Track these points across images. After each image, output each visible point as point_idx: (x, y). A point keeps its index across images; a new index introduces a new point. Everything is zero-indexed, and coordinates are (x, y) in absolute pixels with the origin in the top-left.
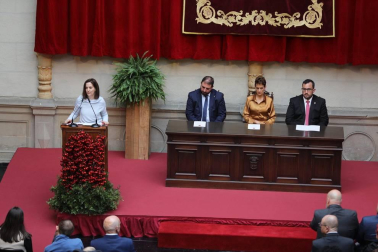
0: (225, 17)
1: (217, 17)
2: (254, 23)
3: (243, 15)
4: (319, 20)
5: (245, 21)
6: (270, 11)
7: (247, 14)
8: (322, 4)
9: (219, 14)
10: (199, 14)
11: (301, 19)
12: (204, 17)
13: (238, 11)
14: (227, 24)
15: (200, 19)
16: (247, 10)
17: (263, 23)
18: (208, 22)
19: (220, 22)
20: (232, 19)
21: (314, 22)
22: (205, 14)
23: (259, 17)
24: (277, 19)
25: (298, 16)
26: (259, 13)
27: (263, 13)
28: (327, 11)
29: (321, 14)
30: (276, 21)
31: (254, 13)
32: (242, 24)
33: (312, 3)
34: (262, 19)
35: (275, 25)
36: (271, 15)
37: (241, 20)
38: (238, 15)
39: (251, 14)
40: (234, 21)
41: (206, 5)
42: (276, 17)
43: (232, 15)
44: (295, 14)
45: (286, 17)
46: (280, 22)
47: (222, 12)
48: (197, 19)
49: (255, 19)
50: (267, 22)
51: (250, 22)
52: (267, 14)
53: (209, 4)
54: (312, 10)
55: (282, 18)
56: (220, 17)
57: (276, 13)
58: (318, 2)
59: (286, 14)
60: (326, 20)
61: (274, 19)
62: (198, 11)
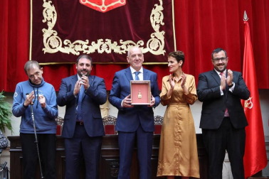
0: (71, 45)
1: (63, 46)
2: (100, 51)
3: (90, 44)
4: (162, 47)
5: (92, 50)
6: (115, 39)
7: (93, 43)
8: (163, 32)
9: (66, 43)
10: (46, 45)
11: (145, 46)
12: (51, 47)
13: (84, 41)
14: (74, 53)
15: (47, 50)
16: (93, 39)
17: (109, 52)
18: (55, 50)
19: (66, 51)
20: (78, 48)
21: (158, 49)
23: (104, 45)
24: (122, 47)
25: (142, 44)
26: (104, 41)
27: (109, 41)
28: (168, 38)
29: (163, 42)
30: (121, 49)
31: (100, 41)
32: (89, 52)
33: (154, 31)
34: (108, 47)
35: (120, 52)
36: (116, 43)
37: (87, 49)
38: (85, 44)
39: (96, 43)
40: (81, 50)
41: (53, 35)
42: (121, 45)
43: (78, 44)
44: (139, 42)
45: (131, 44)
46: (126, 49)
47: (69, 41)
48: (43, 49)
49: (101, 47)
50: (113, 51)
51: (96, 50)
52: (112, 42)
53: (56, 34)
54: (155, 37)
55: (127, 45)
56: (67, 46)
57: (121, 41)
58: (160, 30)
59: (131, 42)
60: (169, 47)
61: (119, 47)
62: (45, 41)
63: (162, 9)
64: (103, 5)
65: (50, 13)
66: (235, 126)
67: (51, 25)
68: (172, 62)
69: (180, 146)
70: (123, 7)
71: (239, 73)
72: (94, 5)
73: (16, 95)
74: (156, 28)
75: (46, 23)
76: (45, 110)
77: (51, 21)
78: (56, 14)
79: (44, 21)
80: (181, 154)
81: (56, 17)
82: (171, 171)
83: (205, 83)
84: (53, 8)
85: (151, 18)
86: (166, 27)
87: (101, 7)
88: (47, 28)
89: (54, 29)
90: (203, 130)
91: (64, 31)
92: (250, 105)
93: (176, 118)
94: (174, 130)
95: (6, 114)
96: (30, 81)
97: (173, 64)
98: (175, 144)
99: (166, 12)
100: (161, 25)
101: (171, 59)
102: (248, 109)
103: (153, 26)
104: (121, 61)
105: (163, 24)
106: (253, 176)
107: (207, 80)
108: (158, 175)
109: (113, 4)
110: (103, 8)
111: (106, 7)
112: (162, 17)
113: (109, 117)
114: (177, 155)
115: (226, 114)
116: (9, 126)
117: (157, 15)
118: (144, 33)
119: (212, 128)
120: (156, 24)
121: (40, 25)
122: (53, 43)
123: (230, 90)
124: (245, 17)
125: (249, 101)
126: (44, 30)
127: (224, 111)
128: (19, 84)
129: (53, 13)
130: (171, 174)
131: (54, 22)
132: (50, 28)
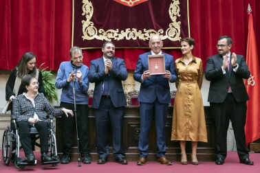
0: (105, 34)
1: (99, 34)
2: (127, 38)
3: (119, 33)
4: (178, 34)
5: (121, 37)
6: (140, 28)
7: (122, 31)
8: (179, 22)
9: (100, 32)
10: (85, 33)
11: (164, 34)
12: (88, 35)
13: (115, 30)
14: (107, 39)
15: (85, 37)
16: (122, 28)
17: (135, 39)
18: (92, 38)
19: (101, 38)
20: (110, 36)
21: (175, 36)
23: (131, 33)
24: (146, 34)
25: (162, 32)
26: (131, 30)
27: (135, 30)
28: (184, 27)
29: (179, 30)
30: (145, 36)
31: (128, 30)
32: (119, 39)
33: (172, 22)
34: (134, 35)
35: (144, 39)
36: (140, 31)
37: (118, 36)
38: (116, 32)
39: (125, 31)
40: (112, 37)
41: (90, 25)
42: (144, 33)
43: (110, 32)
44: (159, 31)
45: (152, 32)
46: (148, 37)
47: (103, 30)
48: (83, 37)
49: (128, 35)
50: (138, 38)
51: (125, 38)
52: (138, 31)
53: (93, 24)
54: (173, 27)
55: (149, 33)
56: (101, 34)
57: (145, 29)
58: (177, 21)
59: (153, 30)
60: (184, 35)
61: (143, 35)
62: (84, 30)
63: (179, 3)
64: (131, 1)
65: (88, 7)
66: (238, 100)
67: (89, 18)
68: (185, 46)
69: (190, 116)
70: (146, 2)
71: (242, 56)
73: (59, 71)
74: (174, 19)
75: (85, 16)
76: (80, 84)
77: (89, 14)
78: (92, 9)
79: (83, 14)
80: (190, 123)
81: (92, 11)
82: (182, 136)
83: (212, 65)
84: (90, 4)
85: (170, 11)
86: (182, 18)
87: (128, 3)
88: (85, 20)
89: (91, 20)
90: (210, 103)
91: (99, 22)
92: (252, 83)
93: (186, 93)
94: (184, 103)
95: (53, 88)
96: (72, 61)
97: (186, 48)
98: (186, 115)
99: (182, 6)
100: (177, 17)
101: (184, 43)
102: (250, 86)
103: (171, 17)
104: (144, 46)
105: (179, 16)
106: (254, 142)
107: (213, 63)
108: (172, 139)
110: (131, 3)
111: (133, 3)
112: (179, 10)
113: (135, 91)
114: (187, 123)
115: (230, 91)
116: (56, 97)
117: (174, 8)
118: (164, 24)
119: (217, 102)
120: (174, 15)
121: (80, 18)
122: (90, 32)
123: (234, 70)
124: (249, 9)
125: (251, 80)
126: (83, 21)
127: (228, 88)
128: (63, 64)
129: (91, 7)
130: (183, 139)
131: (91, 15)
132: (88, 20)
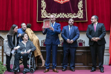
1: (48, 15)
2: (60, 17)
3: (57, 15)
4: (82, 15)
5: (58, 17)
6: (66, 13)
8: (82, 10)
10: (42, 15)
12: (44, 16)
15: (43, 17)
16: (58, 13)
17: (64, 17)
18: (45, 17)
19: (49, 17)
21: (80, 16)
22: (44, 15)
23: (62, 15)
25: (75, 15)
26: (62, 14)
27: (63, 14)
28: (84, 12)
30: (68, 16)
31: (60, 14)
32: (57, 17)
33: (79, 10)
34: (63, 16)
37: (56, 16)
38: (55, 15)
41: (45, 12)
42: (68, 15)
44: (74, 14)
45: (71, 15)
46: (69, 16)
47: (50, 14)
48: (42, 17)
49: (61, 16)
51: (59, 17)
54: (80, 12)
56: (49, 15)
57: (68, 13)
58: (81, 10)
59: (71, 14)
60: (84, 16)
63: (82, 2)
64: (62, 1)
65: (44, 4)
70: (68, 2)
72: (58, 1)
74: (80, 9)
75: (42, 8)
77: (44, 7)
78: (46, 5)
79: (42, 7)
81: (46, 6)
84: (45, 3)
85: (78, 5)
86: (83, 9)
87: (61, 2)
89: (45, 10)
91: (48, 10)
99: (84, 4)
103: (79, 8)
105: (82, 7)
109: (65, 1)
110: (62, 2)
111: (63, 2)
112: (82, 5)
117: (80, 4)
118: (76, 11)
120: (80, 7)
121: (40, 8)
126: (42, 10)
131: (45, 7)
132: (44, 9)
